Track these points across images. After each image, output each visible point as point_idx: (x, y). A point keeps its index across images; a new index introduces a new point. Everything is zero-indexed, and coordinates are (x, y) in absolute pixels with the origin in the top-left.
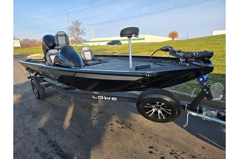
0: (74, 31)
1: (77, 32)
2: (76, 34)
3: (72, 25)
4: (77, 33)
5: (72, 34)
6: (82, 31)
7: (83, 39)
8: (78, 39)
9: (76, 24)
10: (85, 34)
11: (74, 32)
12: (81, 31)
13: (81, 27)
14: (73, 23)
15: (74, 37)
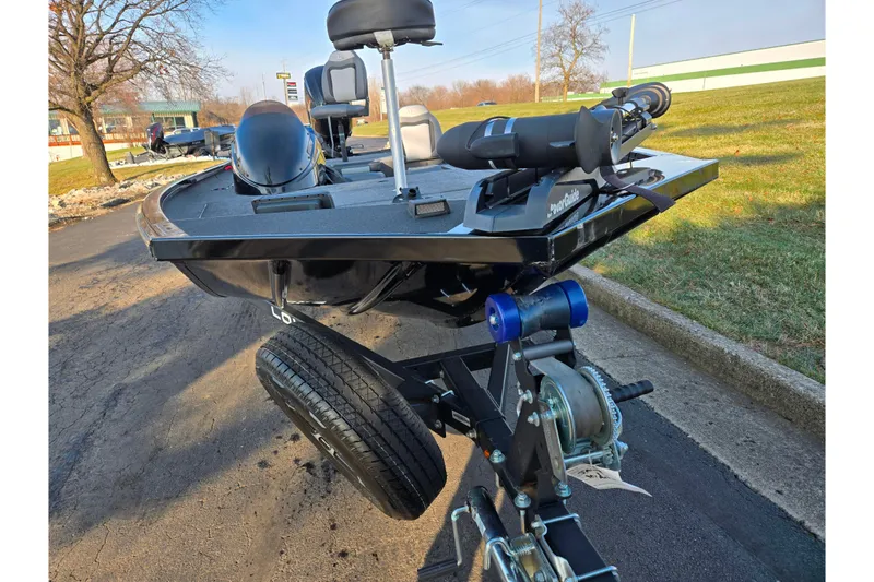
0: (564, 43)
1: (575, 49)
2: (568, 56)
3: (560, 20)
4: (574, 52)
5: (553, 56)
6: (595, 42)
7: (595, 74)
8: (575, 74)
9: (576, 14)
10: (602, 53)
11: (562, 49)
12: (590, 42)
13: (591, 27)
14: (563, 11)
15: (562, 66)
